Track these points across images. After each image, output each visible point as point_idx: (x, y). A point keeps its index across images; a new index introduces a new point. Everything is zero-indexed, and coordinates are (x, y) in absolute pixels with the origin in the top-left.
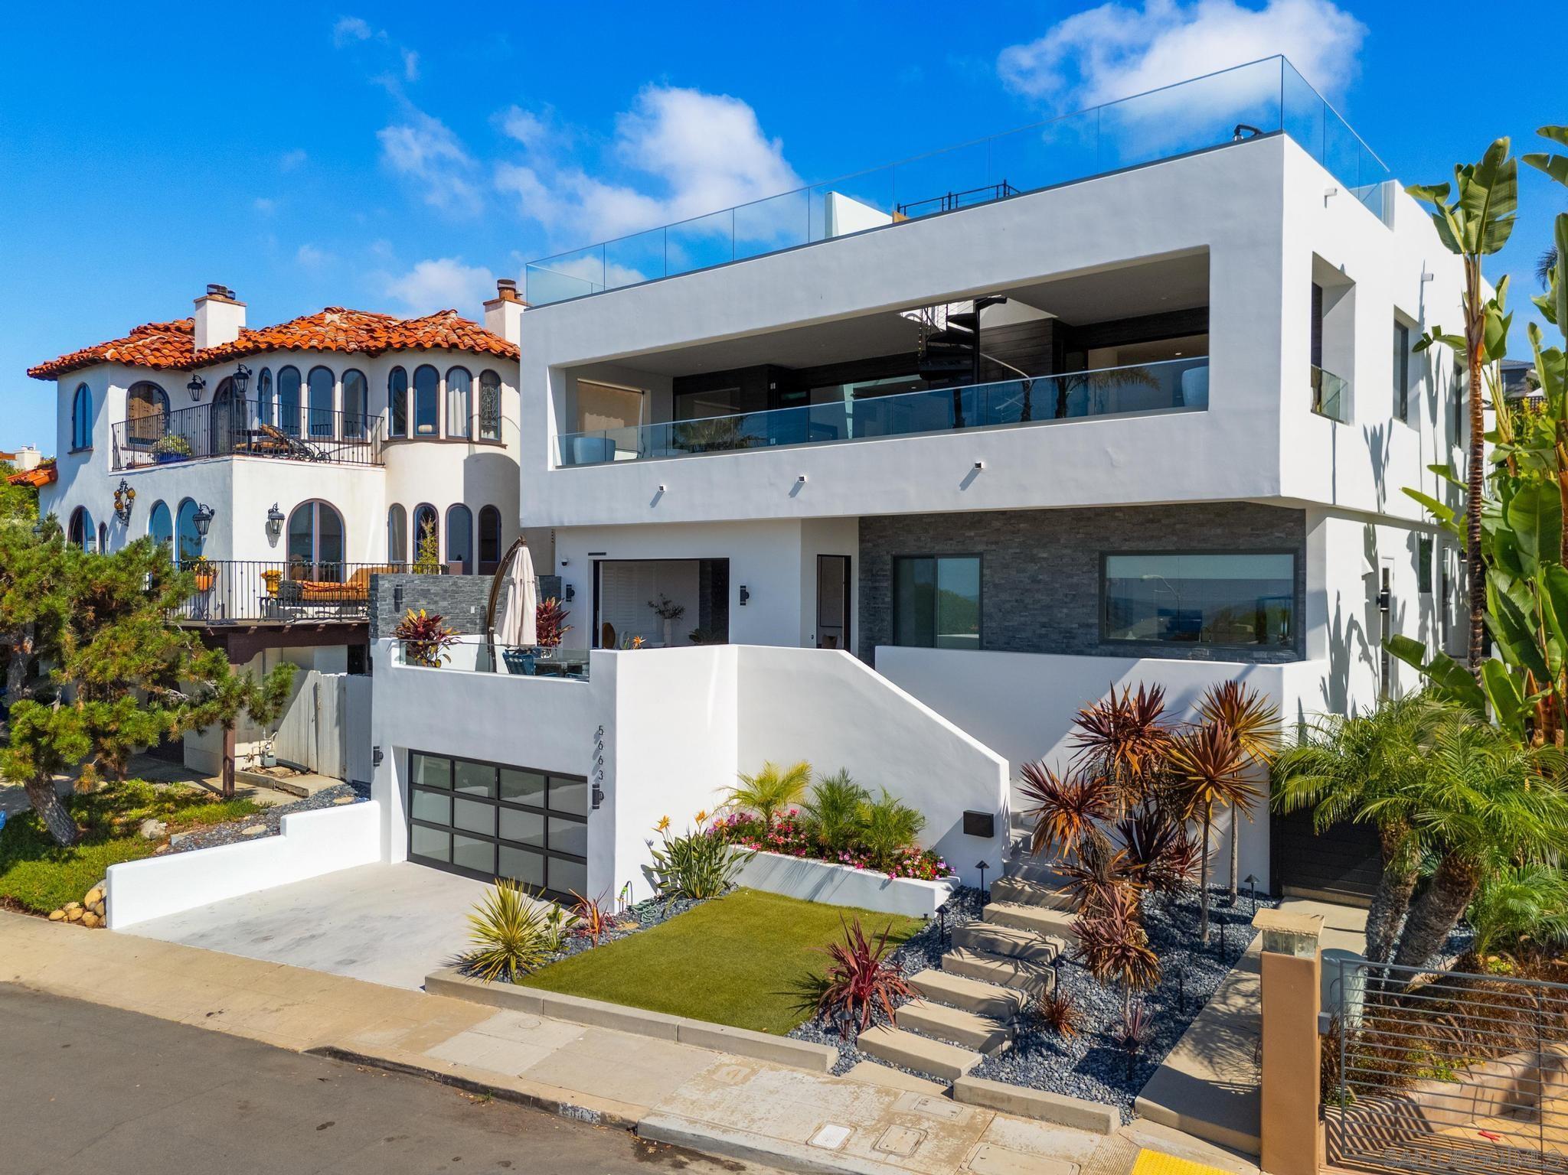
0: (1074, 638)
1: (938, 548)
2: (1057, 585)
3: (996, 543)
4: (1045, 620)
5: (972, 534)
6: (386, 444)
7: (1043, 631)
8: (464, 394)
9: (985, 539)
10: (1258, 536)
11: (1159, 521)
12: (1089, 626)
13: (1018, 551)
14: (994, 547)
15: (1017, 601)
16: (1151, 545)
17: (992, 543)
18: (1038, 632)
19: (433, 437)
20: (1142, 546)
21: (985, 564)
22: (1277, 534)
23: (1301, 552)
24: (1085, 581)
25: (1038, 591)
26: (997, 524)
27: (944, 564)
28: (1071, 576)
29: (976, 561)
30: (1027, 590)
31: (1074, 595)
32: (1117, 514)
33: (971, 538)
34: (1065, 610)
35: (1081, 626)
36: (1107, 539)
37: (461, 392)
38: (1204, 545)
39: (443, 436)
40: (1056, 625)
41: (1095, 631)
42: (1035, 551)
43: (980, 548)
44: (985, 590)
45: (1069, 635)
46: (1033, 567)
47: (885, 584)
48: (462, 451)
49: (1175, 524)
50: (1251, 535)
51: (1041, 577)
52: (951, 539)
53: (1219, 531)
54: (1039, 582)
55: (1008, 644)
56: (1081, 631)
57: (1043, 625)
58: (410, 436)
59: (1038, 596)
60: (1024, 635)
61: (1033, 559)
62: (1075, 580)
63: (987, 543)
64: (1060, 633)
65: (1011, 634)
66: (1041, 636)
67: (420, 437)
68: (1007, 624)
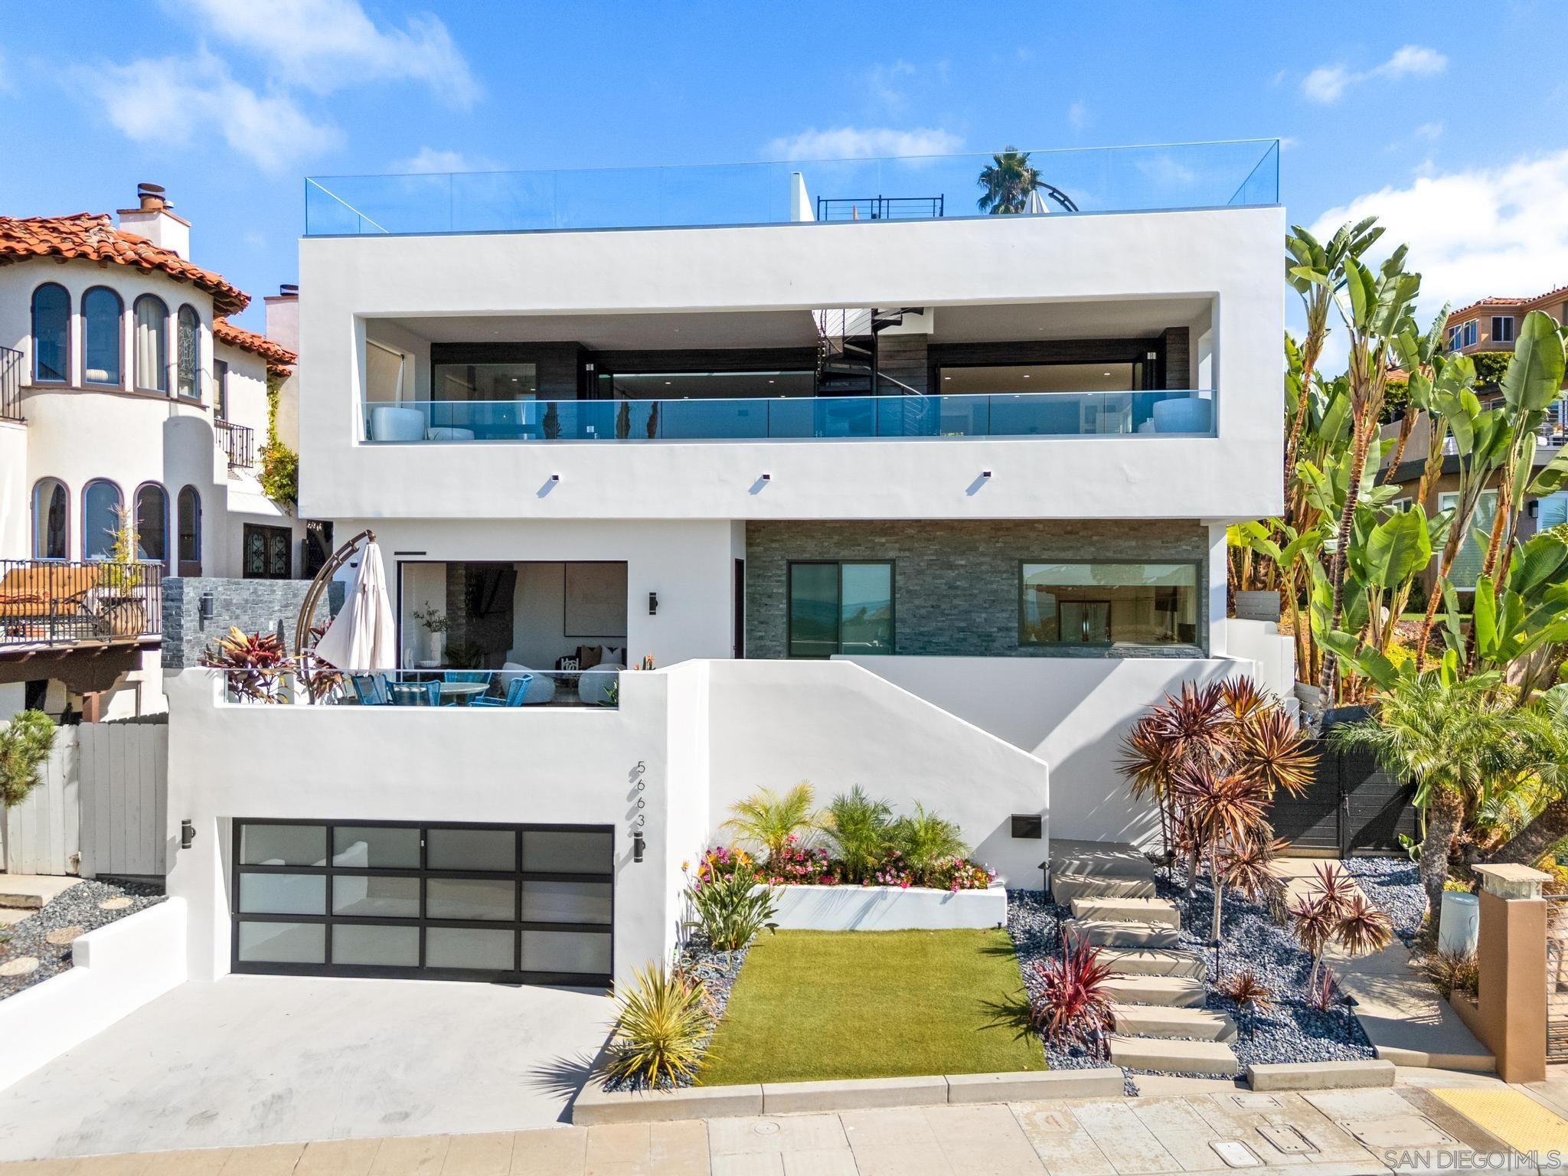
0: (994, 641)
1: (845, 553)
2: (976, 591)
3: (909, 550)
4: (963, 624)
5: (883, 540)
6: (25, 391)
7: (961, 635)
8: (154, 333)
9: (897, 545)
10: (1167, 548)
11: (1077, 533)
12: (1008, 629)
13: (934, 558)
14: (907, 554)
15: (933, 607)
16: (1069, 555)
17: (905, 550)
18: (957, 636)
19: (114, 386)
20: (1062, 555)
21: (898, 571)
22: (1185, 547)
23: (1204, 564)
24: (1005, 588)
25: (956, 596)
26: (911, 531)
27: (849, 572)
28: (991, 583)
29: (885, 570)
30: (944, 596)
31: (994, 601)
32: (1036, 525)
33: (883, 545)
34: (984, 615)
35: (1000, 630)
36: (1028, 548)
37: (149, 329)
38: (1119, 556)
39: (129, 387)
40: (975, 630)
41: (1015, 634)
42: (952, 559)
43: (892, 554)
44: (897, 596)
45: (989, 638)
46: (952, 574)
47: (781, 591)
48: (159, 411)
49: (1092, 535)
50: (1161, 547)
51: (958, 583)
52: (859, 545)
53: (1134, 543)
54: (957, 588)
55: (925, 648)
56: (1000, 634)
57: (962, 630)
58: (76, 382)
59: (956, 602)
60: (941, 639)
61: (951, 566)
62: (994, 586)
63: (900, 550)
64: (979, 636)
65: (926, 639)
66: (959, 640)
67: (90, 386)
68: (922, 629)
